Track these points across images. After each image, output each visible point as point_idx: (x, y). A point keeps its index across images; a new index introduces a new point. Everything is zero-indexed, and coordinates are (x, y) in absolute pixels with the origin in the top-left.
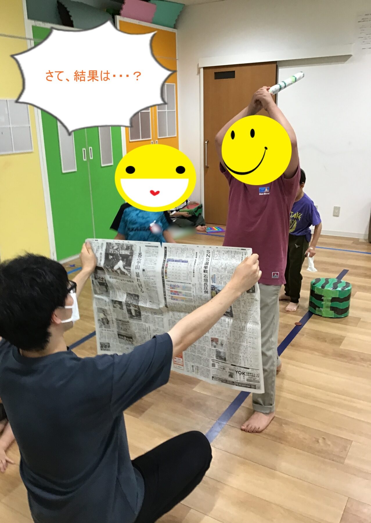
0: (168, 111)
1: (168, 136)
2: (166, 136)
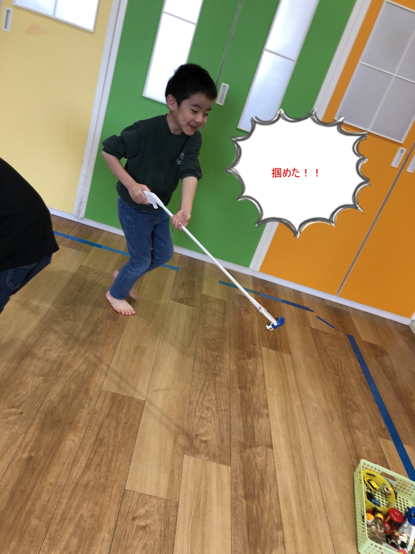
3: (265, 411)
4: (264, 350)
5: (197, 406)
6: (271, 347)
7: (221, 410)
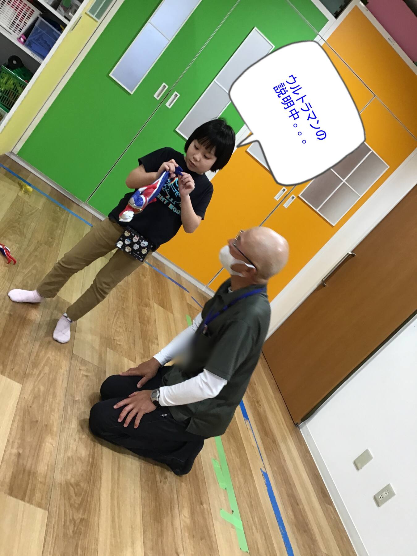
0: (344, 183)
1: (319, 211)
2: (317, 208)
3: (156, 341)
4: (156, 305)
5: (113, 323)
6: (160, 305)
7: (129, 331)
